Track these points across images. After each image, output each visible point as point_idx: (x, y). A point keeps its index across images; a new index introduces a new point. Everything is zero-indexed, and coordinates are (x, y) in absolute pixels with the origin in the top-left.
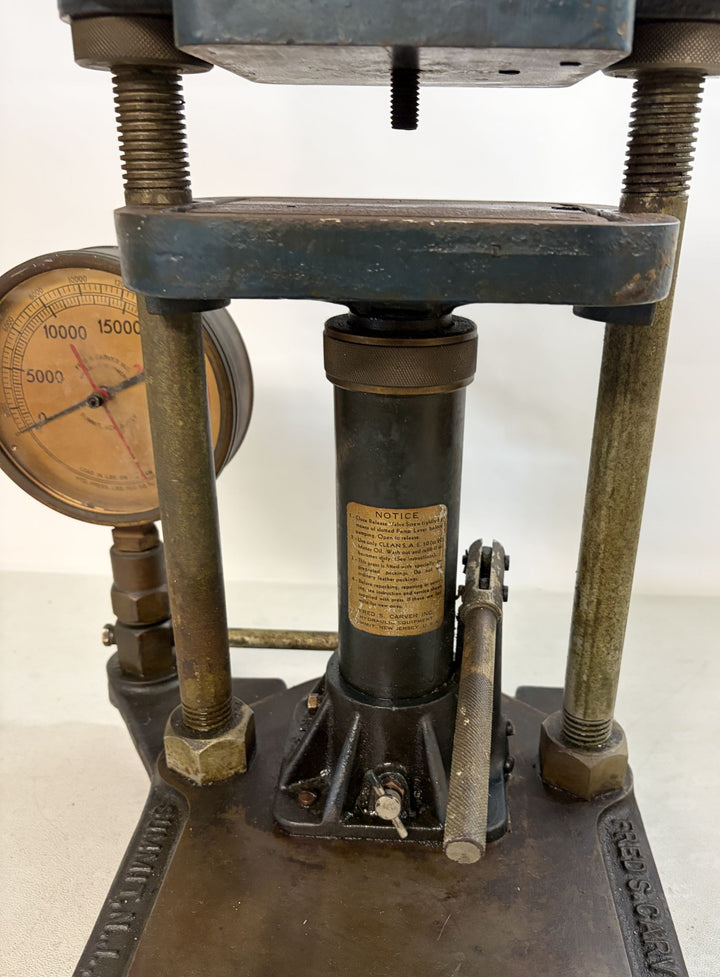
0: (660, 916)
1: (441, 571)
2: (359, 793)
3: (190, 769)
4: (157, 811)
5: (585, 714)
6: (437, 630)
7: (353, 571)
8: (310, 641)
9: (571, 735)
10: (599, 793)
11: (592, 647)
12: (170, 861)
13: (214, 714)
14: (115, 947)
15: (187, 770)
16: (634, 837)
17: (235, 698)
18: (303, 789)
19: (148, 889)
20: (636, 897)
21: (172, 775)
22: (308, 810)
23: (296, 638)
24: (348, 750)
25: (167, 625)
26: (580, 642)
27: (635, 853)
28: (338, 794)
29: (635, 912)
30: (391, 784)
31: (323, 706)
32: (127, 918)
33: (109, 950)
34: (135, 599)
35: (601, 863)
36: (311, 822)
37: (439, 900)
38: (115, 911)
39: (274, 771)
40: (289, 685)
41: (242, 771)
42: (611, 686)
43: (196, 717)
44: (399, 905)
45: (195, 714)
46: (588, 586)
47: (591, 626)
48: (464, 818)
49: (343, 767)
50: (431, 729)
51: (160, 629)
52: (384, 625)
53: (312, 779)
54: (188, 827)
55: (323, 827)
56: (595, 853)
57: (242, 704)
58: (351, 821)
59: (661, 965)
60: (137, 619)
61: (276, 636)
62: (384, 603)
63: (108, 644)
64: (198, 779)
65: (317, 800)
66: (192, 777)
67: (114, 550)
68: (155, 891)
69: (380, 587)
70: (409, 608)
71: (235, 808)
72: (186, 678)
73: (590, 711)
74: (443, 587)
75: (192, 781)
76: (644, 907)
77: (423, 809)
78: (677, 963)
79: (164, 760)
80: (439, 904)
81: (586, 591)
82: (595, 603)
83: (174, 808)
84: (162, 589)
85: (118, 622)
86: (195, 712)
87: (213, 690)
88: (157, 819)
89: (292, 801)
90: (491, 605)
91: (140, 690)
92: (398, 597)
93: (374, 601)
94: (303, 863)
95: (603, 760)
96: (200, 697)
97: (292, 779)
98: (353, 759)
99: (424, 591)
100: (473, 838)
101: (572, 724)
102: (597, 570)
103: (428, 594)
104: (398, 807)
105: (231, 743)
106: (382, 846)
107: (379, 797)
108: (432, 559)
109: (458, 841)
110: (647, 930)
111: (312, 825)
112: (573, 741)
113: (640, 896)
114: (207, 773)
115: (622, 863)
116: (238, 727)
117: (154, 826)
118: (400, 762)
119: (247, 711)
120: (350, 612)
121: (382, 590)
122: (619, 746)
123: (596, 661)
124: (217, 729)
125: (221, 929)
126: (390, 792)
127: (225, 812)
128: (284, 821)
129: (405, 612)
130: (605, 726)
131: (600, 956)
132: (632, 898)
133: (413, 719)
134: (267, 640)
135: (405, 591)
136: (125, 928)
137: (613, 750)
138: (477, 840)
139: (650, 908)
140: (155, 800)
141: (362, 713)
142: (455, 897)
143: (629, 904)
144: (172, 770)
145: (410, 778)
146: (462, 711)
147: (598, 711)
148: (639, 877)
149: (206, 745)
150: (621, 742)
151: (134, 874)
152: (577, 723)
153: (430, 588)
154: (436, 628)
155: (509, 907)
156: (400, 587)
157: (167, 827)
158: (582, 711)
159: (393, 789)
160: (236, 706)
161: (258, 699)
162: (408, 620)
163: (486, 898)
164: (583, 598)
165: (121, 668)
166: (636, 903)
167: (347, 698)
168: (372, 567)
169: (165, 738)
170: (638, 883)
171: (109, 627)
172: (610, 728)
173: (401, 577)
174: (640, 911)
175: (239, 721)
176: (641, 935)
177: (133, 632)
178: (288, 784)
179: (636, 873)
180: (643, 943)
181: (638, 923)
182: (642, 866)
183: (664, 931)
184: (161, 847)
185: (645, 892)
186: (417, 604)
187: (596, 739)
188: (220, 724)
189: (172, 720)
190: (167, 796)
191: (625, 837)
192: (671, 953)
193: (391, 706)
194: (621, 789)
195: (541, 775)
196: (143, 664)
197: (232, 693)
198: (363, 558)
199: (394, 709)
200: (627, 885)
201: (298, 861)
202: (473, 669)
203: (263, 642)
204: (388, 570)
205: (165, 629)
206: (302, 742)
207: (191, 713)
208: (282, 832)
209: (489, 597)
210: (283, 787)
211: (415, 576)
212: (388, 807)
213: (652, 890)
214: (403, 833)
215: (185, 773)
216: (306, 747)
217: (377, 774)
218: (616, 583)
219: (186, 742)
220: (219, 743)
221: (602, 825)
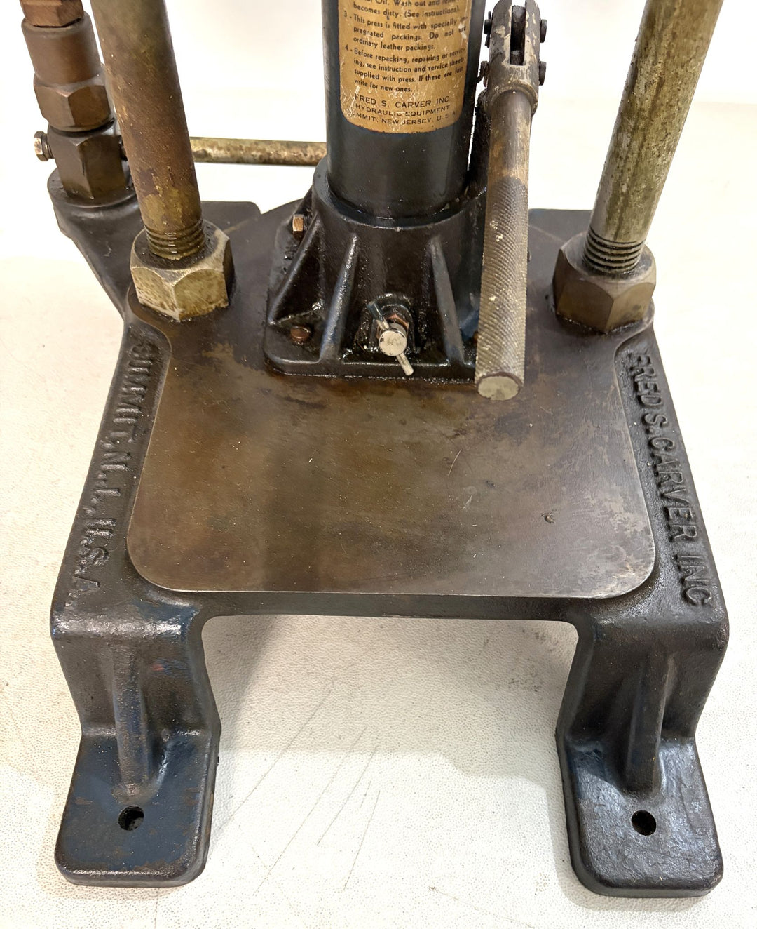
0: (675, 447)
1: (464, 36)
2: (357, 329)
3: (165, 303)
4: (135, 350)
5: (616, 235)
6: (454, 124)
7: (346, 37)
8: (285, 154)
9: (596, 260)
10: (617, 326)
11: (642, 146)
12: (158, 402)
13: (185, 240)
14: (115, 486)
15: (162, 305)
16: (652, 371)
17: (207, 222)
18: (294, 324)
19: (140, 429)
20: (651, 430)
21: (146, 312)
22: (303, 346)
23: (267, 150)
24: (344, 278)
25: (110, 131)
26: (626, 140)
27: (652, 387)
28: (336, 328)
29: (650, 444)
30: (395, 316)
31: (312, 228)
32: (122, 458)
33: (108, 489)
34: (66, 96)
35: (617, 398)
36: (307, 360)
37: (447, 437)
38: (108, 451)
39: (260, 305)
40: (264, 209)
41: (223, 306)
42: (653, 199)
43: (165, 243)
44: (407, 443)
45: (163, 240)
46: (651, 59)
47: (645, 118)
48: (500, 349)
49: (339, 298)
50: (440, 254)
51: (102, 136)
52: (387, 117)
53: (303, 314)
54: (172, 366)
55: (319, 365)
56: (612, 387)
57: (214, 229)
58: (350, 358)
59: (674, 494)
60: (73, 124)
61: (244, 147)
62: (389, 84)
63: (44, 157)
64: (176, 314)
65: (311, 336)
66: (169, 312)
67: (27, 25)
68: (147, 431)
69: (383, 59)
70: (422, 92)
71: (220, 346)
72: (146, 194)
73: (623, 231)
74: (466, 60)
75: (169, 318)
76: (658, 440)
77: (429, 344)
78: (689, 491)
79: (134, 296)
80: (448, 441)
81: (646, 66)
82: (655, 85)
83: (154, 348)
84: (97, 81)
85: (51, 128)
86: (161, 237)
87: (179, 209)
88: (137, 358)
89: (284, 337)
90: (525, 87)
91: (92, 216)
92: (406, 75)
93: (374, 81)
94: (302, 403)
95: (629, 289)
96: (166, 217)
97: (282, 313)
98: (350, 288)
99: (441, 67)
100: (512, 371)
101: (598, 247)
102: (667, 37)
103: (446, 71)
104: (404, 342)
105: (208, 273)
106: (385, 384)
107: (382, 332)
108: (455, 16)
109: (494, 375)
110: (661, 461)
111: (307, 362)
112: (597, 267)
113: (656, 430)
114: (184, 307)
115: (639, 398)
116: (214, 255)
117: (134, 366)
118: (404, 292)
119: (222, 236)
120: (343, 101)
121: (386, 64)
122: (648, 272)
123: (642, 166)
124: (190, 257)
125: (223, 467)
126: (395, 325)
127: (211, 350)
128: (277, 359)
129: (415, 97)
130: (636, 249)
131: (614, 486)
132: (647, 432)
133: (421, 240)
134: (234, 152)
135: (417, 65)
136: (122, 467)
137: (641, 277)
138: (516, 373)
139: (666, 441)
140: (130, 337)
141: (359, 235)
142: (464, 434)
143: (644, 438)
144: (145, 306)
145: (414, 310)
146: (494, 225)
147: (632, 230)
148: (655, 411)
149: (179, 275)
150: (651, 268)
151: (121, 415)
152: (605, 246)
153: (448, 60)
154: (453, 122)
155: (521, 443)
156: (410, 59)
157: (149, 367)
158: (613, 232)
159: (397, 322)
160: (208, 230)
161: (231, 225)
162: (419, 109)
163: (497, 434)
164: (640, 77)
165: (65, 188)
166: (651, 436)
167: (342, 217)
168: (373, 28)
169: (132, 268)
170: (655, 418)
171: (39, 135)
172: (641, 252)
173: (413, 43)
174: (656, 443)
175: (215, 248)
176: (655, 467)
177: (71, 140)
178: (277, 318)
179: (652, 407)
180: (657, 474)
181: (653, 456)
182: (659, 400)
183: (678, 463)
184: (145, 388)
185: (661, 425)
186: (431, 85)
187: (623, 265)
188: (194, 251)
189: (136, 248)
190: (143, 333)
191: (642, 371)
192: (683, 483)
193: (396, 225)
194: (641, 321)
195: (556, 306)
196: (90, 183)
197: (203, 214)
198: (361, 13)
199: (399, 229)
200: (643, 419)
201: (297, 401)
202: (505, 172)
203: (229, 154)
204: (395, 32)
205: (108, 137)
206: (289, 273)
207: (158, 239)
208: (274, 370)
209: (523, 74)
210: (272, 323)
211: (431, 42)
212: (393, 342)
213: (668, 423)
214: (409, 370)
215: (161, 309)
216: (295, 277)
217: (380, 305)
218: (688, 53)
219: (157, 272)
220: (194, 273)
221: (619, 359)
